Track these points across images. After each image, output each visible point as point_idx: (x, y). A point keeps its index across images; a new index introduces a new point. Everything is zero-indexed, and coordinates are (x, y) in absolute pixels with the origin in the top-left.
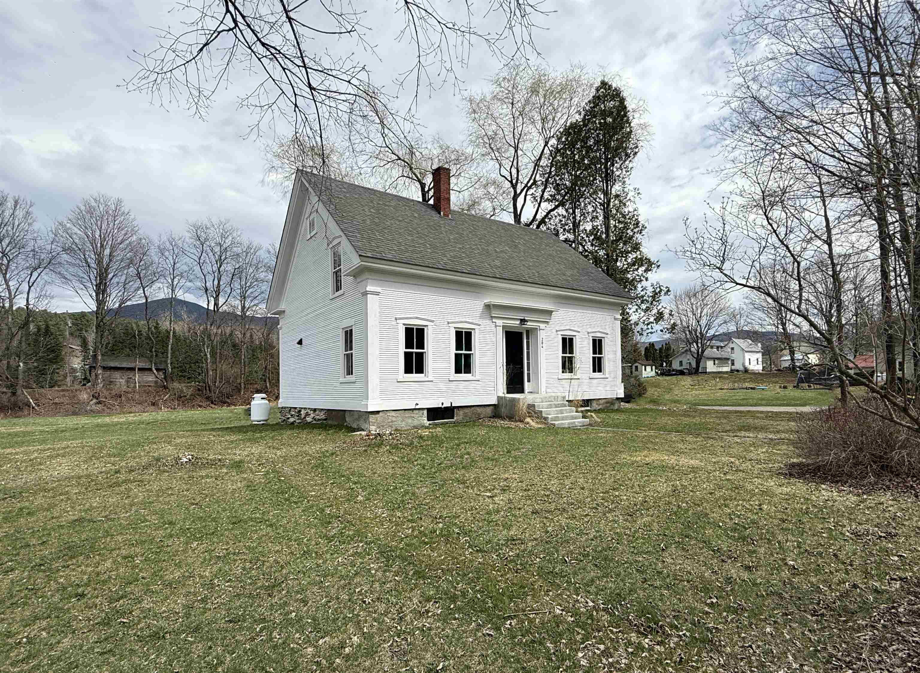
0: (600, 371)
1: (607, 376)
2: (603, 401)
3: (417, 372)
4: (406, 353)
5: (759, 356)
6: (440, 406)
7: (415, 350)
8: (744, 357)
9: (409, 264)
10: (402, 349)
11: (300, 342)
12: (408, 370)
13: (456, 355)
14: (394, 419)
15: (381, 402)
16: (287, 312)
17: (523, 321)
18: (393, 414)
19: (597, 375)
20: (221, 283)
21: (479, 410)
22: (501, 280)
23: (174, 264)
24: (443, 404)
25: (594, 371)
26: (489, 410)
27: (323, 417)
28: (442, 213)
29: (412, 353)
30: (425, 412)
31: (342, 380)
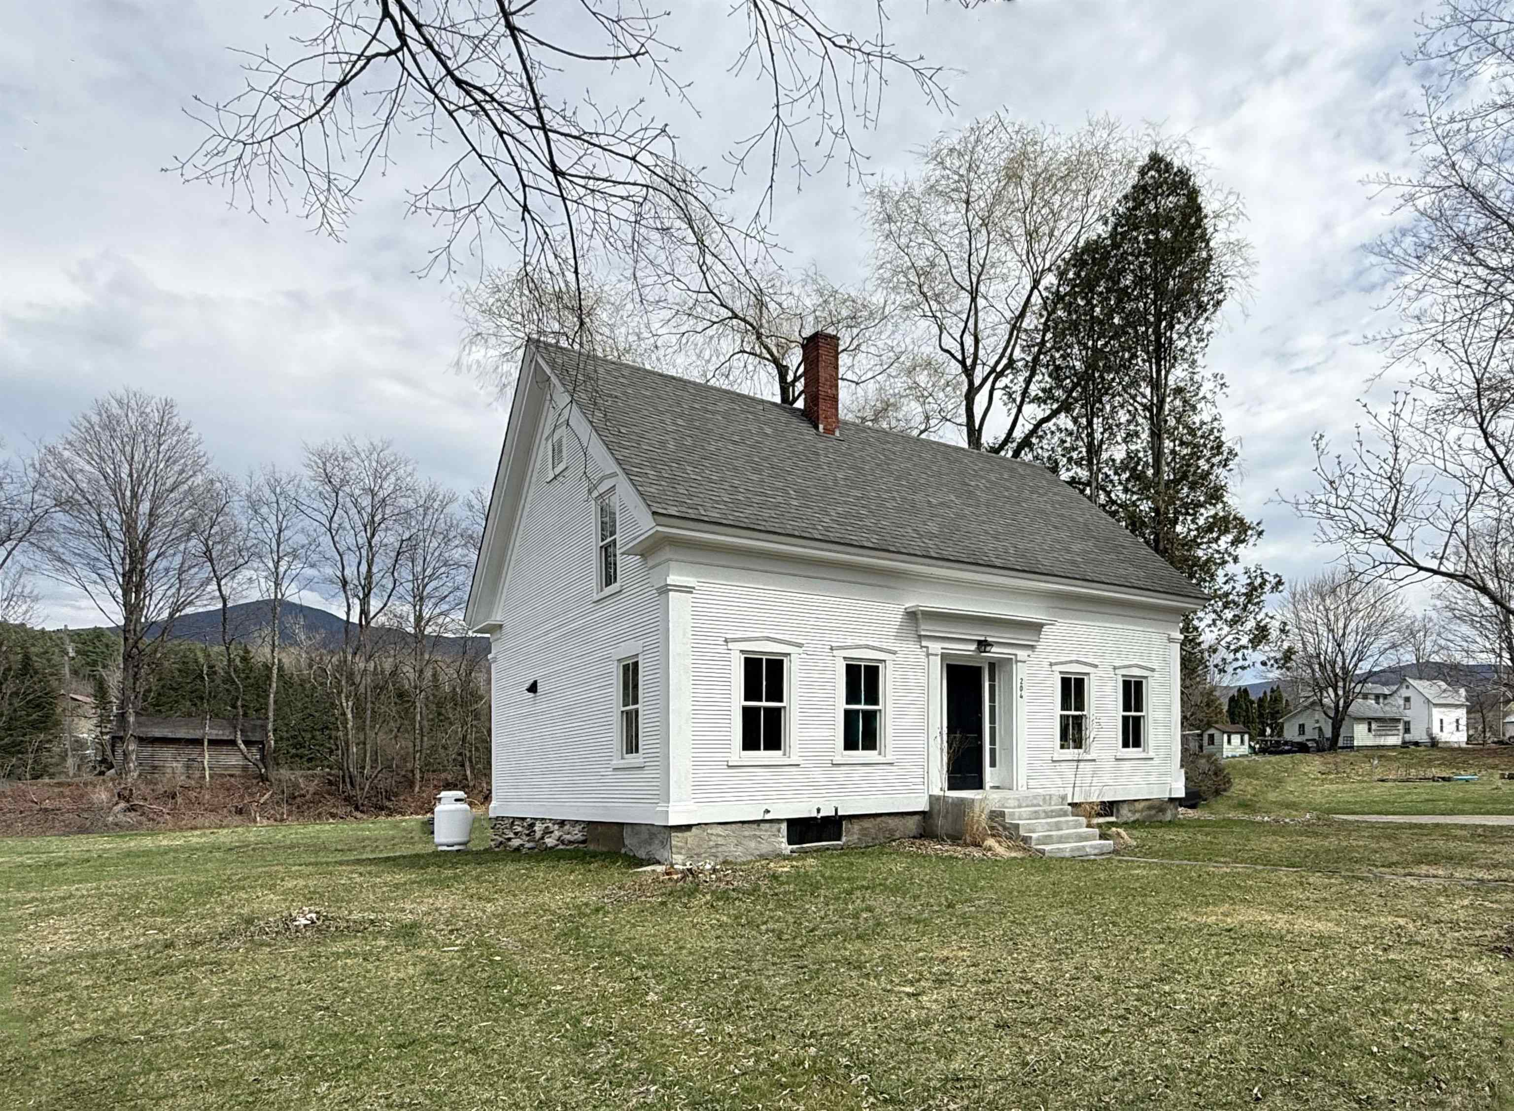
0: (1137, 744)
1: (1151, 754)
2: (1143, 804)
3: (766, 748)
4: (746, 710)
5: (1462, 713)
6: (814, 814)
7: (764, 704)
8: (1430, 716)
9: (754, 530)
10: (737, 701)
11: (533, 688)
12: (750, 743)
13: (847, 713)
14: (720, 841)
15: (694, 807)
16: (507, 629)
17: (983, 645)
18: (719, 830)
19: (1132, 752)
20: (375, 570)
21: (892, 822)
22: (940, 563)
23: (280, 531)
24: (819, 811)
25: (1126, 745)
26: (912, 824)
27: (579, 837)
28: (821, 427)
29: (758, 709)
30: (784, 826)
31: (617, 762)
